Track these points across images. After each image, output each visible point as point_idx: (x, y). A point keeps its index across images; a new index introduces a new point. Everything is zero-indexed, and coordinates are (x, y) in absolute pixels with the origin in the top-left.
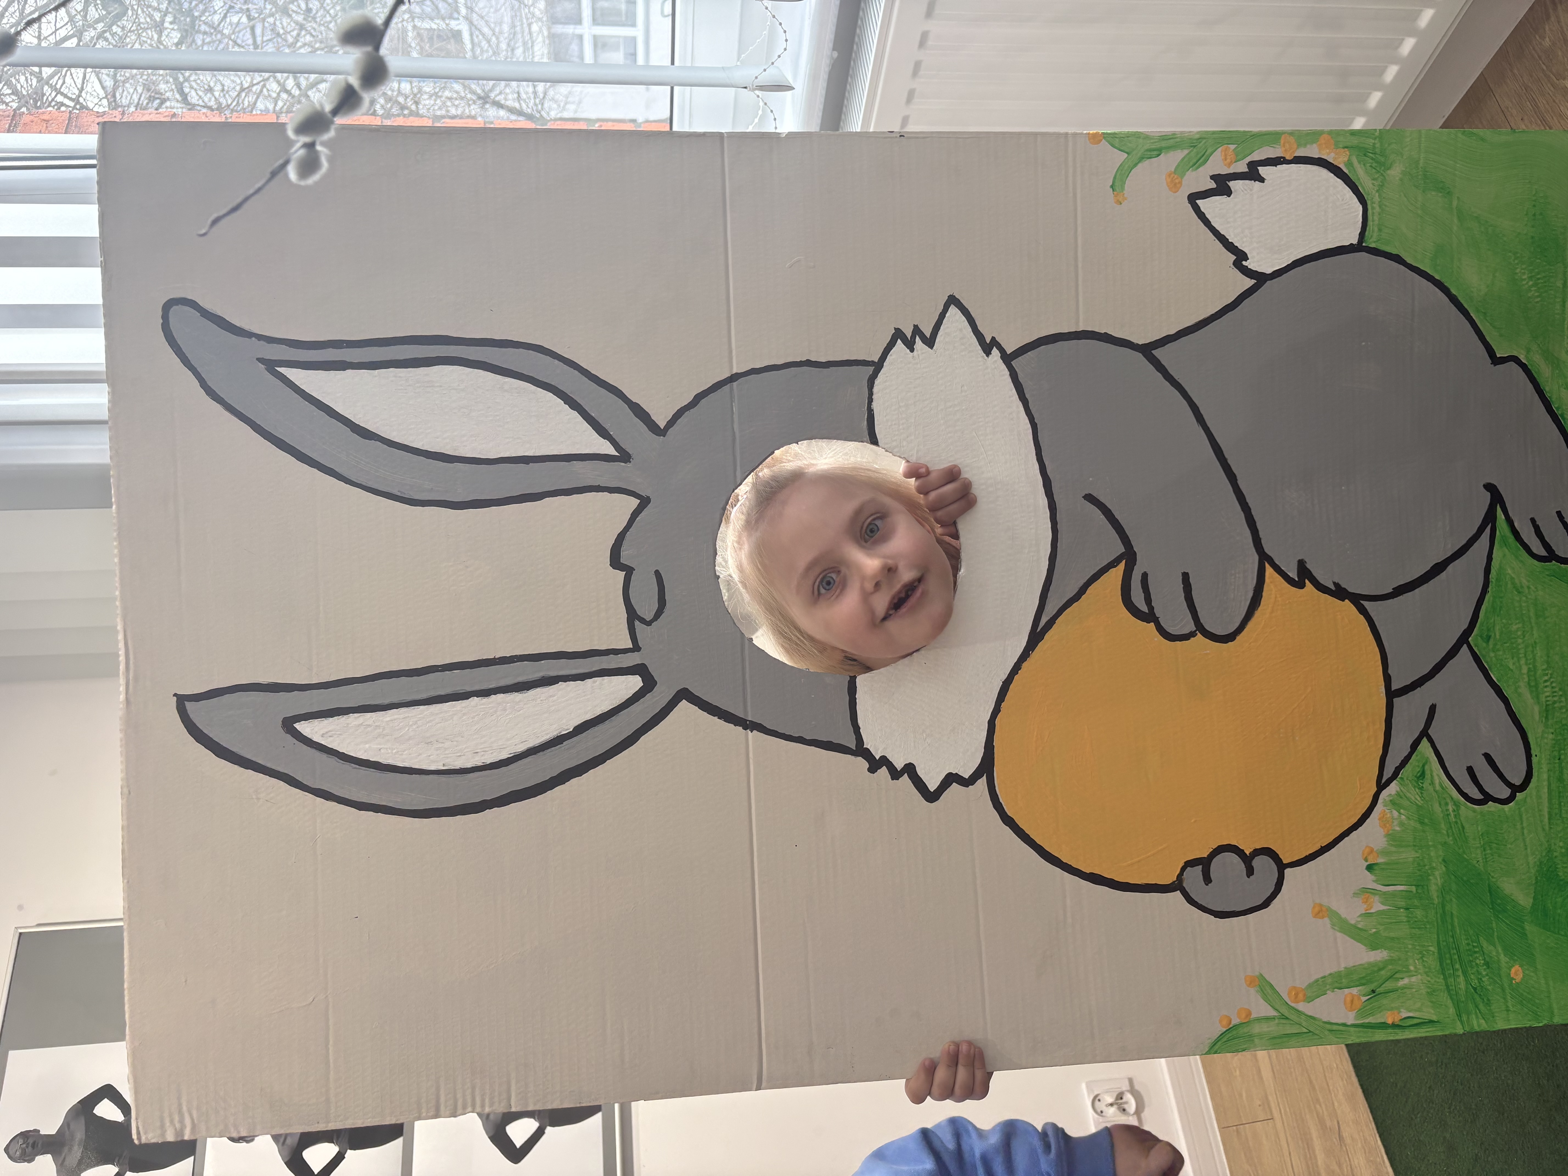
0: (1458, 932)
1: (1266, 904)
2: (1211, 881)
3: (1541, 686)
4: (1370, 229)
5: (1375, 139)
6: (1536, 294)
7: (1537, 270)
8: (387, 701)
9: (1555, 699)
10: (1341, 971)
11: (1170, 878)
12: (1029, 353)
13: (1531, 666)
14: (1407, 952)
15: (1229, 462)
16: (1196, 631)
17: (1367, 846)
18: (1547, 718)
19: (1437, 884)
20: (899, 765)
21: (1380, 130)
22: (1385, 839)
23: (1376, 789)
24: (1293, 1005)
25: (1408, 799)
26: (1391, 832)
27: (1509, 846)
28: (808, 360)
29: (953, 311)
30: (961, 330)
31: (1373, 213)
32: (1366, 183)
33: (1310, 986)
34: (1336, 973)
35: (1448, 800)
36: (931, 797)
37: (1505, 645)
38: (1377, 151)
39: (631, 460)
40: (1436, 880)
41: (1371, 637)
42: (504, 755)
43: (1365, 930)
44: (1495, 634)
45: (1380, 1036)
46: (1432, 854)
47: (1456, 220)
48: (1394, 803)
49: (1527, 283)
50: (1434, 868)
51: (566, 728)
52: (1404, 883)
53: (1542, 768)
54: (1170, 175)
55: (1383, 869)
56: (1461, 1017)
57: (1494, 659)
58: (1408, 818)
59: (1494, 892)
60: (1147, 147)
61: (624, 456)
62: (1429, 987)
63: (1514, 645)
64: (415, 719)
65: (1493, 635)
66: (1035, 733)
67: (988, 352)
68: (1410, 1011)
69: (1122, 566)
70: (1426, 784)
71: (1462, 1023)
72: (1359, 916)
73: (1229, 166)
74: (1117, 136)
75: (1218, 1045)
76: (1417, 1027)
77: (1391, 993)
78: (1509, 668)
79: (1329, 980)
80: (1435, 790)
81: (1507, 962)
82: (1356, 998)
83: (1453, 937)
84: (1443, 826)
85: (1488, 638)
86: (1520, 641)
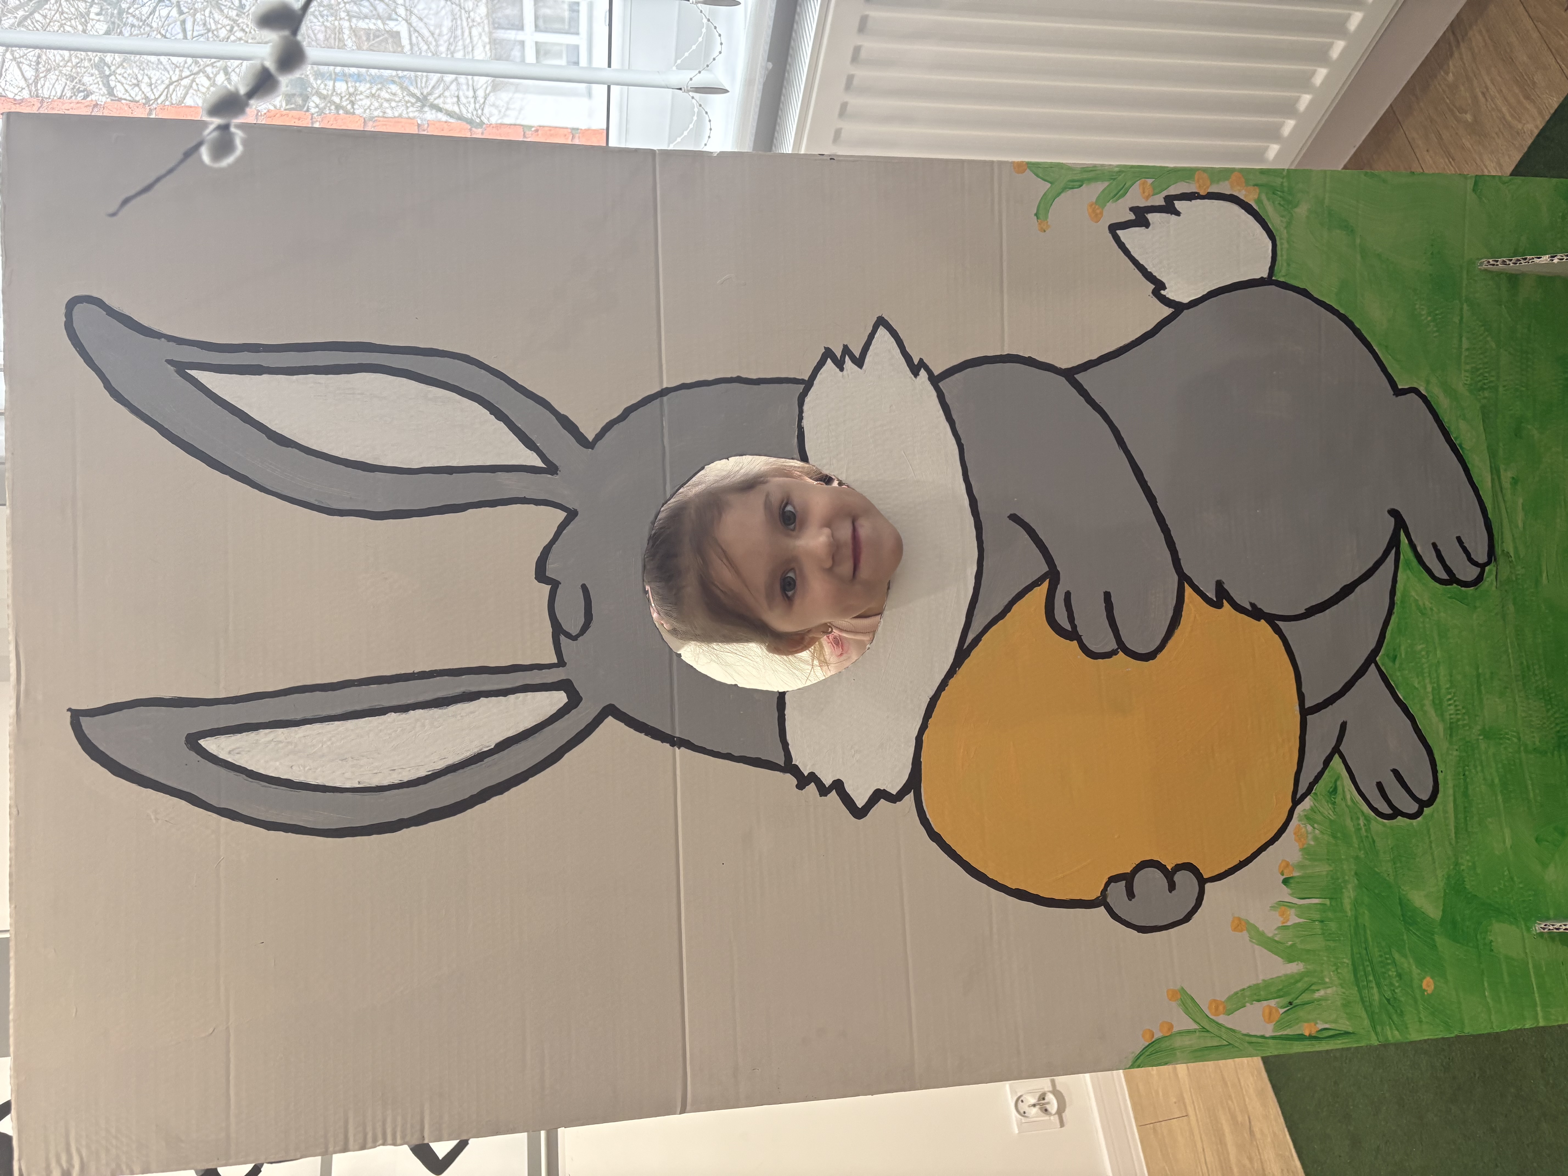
0: (1371, 943)
3: (1445, 704)
5: (1283, 178)
6: (1435, 329)
7: (1435, 306)
9: (1459, 717)
10: (1259, 984)
11: (1094, 894)
13: (1435, 685)
14: (1323, 964)
15: (1149, 484)
16: (1117, 649)
17: (1283, 861)
18: (1451, 735)
19: (1350, 897)
20: (827, 781)
21: (1288, 170)
22: (1300, 853)
24: (1214, 1018)
25: (1322, 814)
26: (1305, 846)
27: (1418, 860)
29: (882, 331)
30: (889, 351)
31: (1282, 249)
32: (1275, 221)
33: (1230, 998)
34: (1255, 985)
35: (1360, 815)
36: (859, 813)
37: (1411, 664)
38: (1286, 189)
39: (558, 472)
40: (1349, 893)
42: (422, 773)
43: (1281, 943)
44: (1401, 655)
45: (1298, 1048)
46: (1345, 867)
47: (1359, 257)
48: (1308, 818)
49: (1426, 318)
50: (1347, 881)
51: (488, 744)
52: (1318, 896)
53: (1447, 784)
54: (1091, 205)
55: (1298, 882)
56: (1375, 1028)
57: (1400, 678)
58: (1322, 833)
59: (1404, 903)
60: (1070, 177)
61: (551, 469)
62: (1344, 999)
63: (1419, 665)
64: (330, 735)
65: (1398, 656)
66: (962, 750)
67: (916, 374)
68: (1326, 1023)
69: (1046, 584)
70: (1338, 799)
71: (1376, 1034)
72: (1275, 930)
73: (1147, 198)
74: (1041, 166)
75: (1142, 1058)
76: (1332, 1039)
77: (1307, 1005)
78: (1415, 687)
79: (1248, 993)
80: (1347, 806)
81: (1419, 974)
82: (1274, 1010)
83: (1366, 949)
84: (1355, 840)
85: (1394, 658)
86: (1424, 660)
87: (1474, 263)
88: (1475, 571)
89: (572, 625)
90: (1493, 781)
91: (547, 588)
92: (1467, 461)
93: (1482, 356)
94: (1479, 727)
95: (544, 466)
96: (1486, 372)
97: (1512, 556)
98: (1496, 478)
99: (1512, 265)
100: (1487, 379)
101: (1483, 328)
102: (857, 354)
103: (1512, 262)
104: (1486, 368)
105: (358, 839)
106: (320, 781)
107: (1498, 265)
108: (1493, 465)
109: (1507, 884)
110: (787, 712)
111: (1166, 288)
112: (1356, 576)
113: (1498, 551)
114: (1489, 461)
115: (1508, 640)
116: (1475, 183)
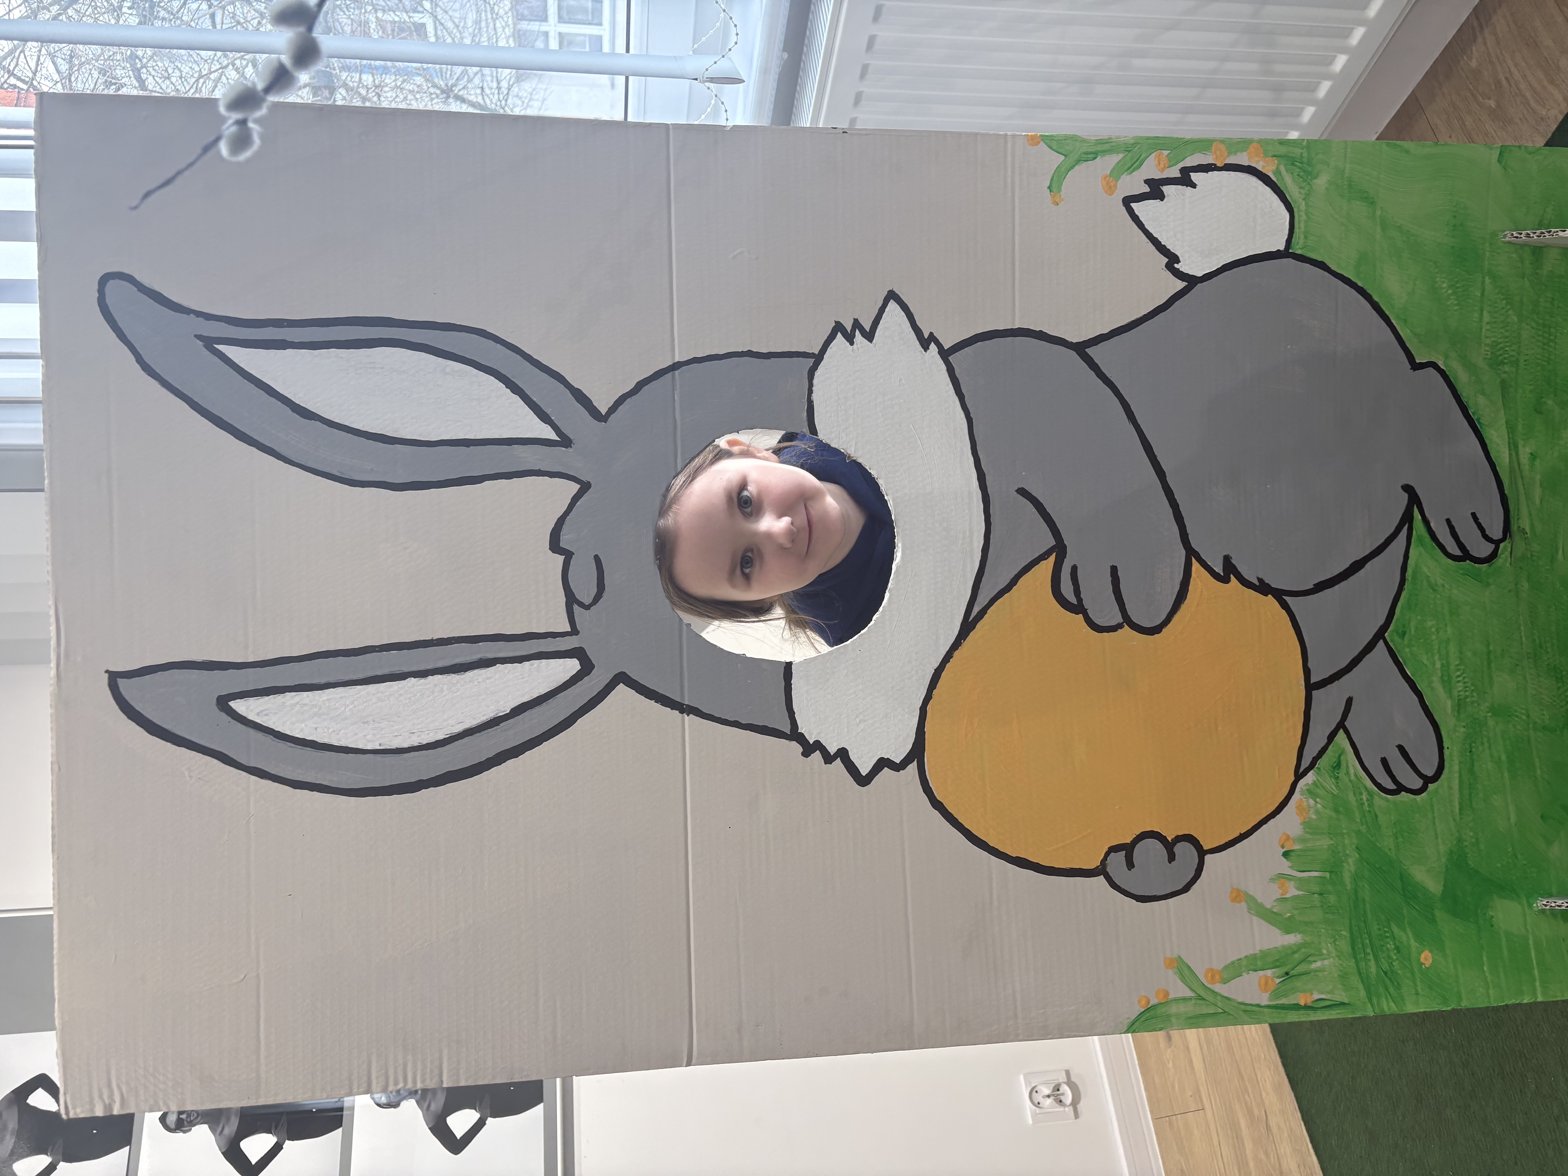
0: (1370, 917)
1: (1186, 889)
2: (1133, 866)
3: (1454, 681)
5: (1303, 148)
6: (1455, 302)
7: (1456, 279)
9: (1467, 693)
10: (1256, 954)
11: (1093, 863)
13: (1444, 662)
14: (1320, 936)
16: (1123, 623)
17: (1284, 834)
18: (1459, 712)
19: (1350, 871)
20: (832, 750)
21: (1308, 140)
22: (1301, 827)
24: (1209, 986)
25: (1325, 789)
26: (1307, 820)
27: (1420, 835)
29: (892, 306)
30: (900, 325)
31: (1299, 221)
32: (1293, 192)
33: (1226, 968)
34: (1251, 955)
35: (1363, 790)
36: (864, 781)
37: (1421, 641)
38: (1305, 160)
39: (572, 445)
40: (1350, 866)
41: (1292, 631)
42: (441, 736)
43: (1280, 915)
44: (1410, 631)
45: (1293, 1017)
46: (1346, 842)
47: (1379, 229)
48: (1310, 792)
49: (1447, 291)
50: (1348, 855)
51: (503, 709)
52: (1318, 869)
53: (1453, 760)
54: (1105, 177)
55: (1299, 855)
56: (1371, 999)
57: (1408, 655)
58: (1324, 807)
59: (1404, 878)
60: (1084, 149)
61: (565, 441)
62: (1341, 970)
63: (1428, 641)
65: (1408, 632)
67: (926, 348)
68: (1322, 994)
69: (1052, 558)
70: (1342, 774)
71: (1372, 1006)
72: (1275, 901)
73: (1162, 171)
74: (1054, 138)
75: (1137, 1023)
76: (1328, 1009)
77: (1304, 976)
78: (1423, 663)
79: (1244, 963)
80: (1350, 780)
81: (1417, 948)
82: (1270, 980)
83: (1364, 922)
84: (1357, 815)
85: (1404, 634)
86: (1434, 637)
87: (1497, 235)
88: (1489, 548)
89: (585, 594)
90: (1500, 758)
91: (561, 559)
92: (1484, 436)
93: (1503, 330)
94: (1487, 704)
95: (558, 439)
96: (1507, 346)
97: (1528, 532)
98: (1514, 454)
99: (1535, 237)
100: (1507, 354)
101: (1504, 302)
102: (868, 329)
103: (1536, 234)
104: (1507, 342)
105: (379, 798)
107: (1521, 238)
108: (1511, 440)
109: (1510, 861)
111: (1180, 262)
112: (1367, 552)
113: (1514, 527)
114: (1507, 437)
115: (1521, 617)
116: (1500, 154)
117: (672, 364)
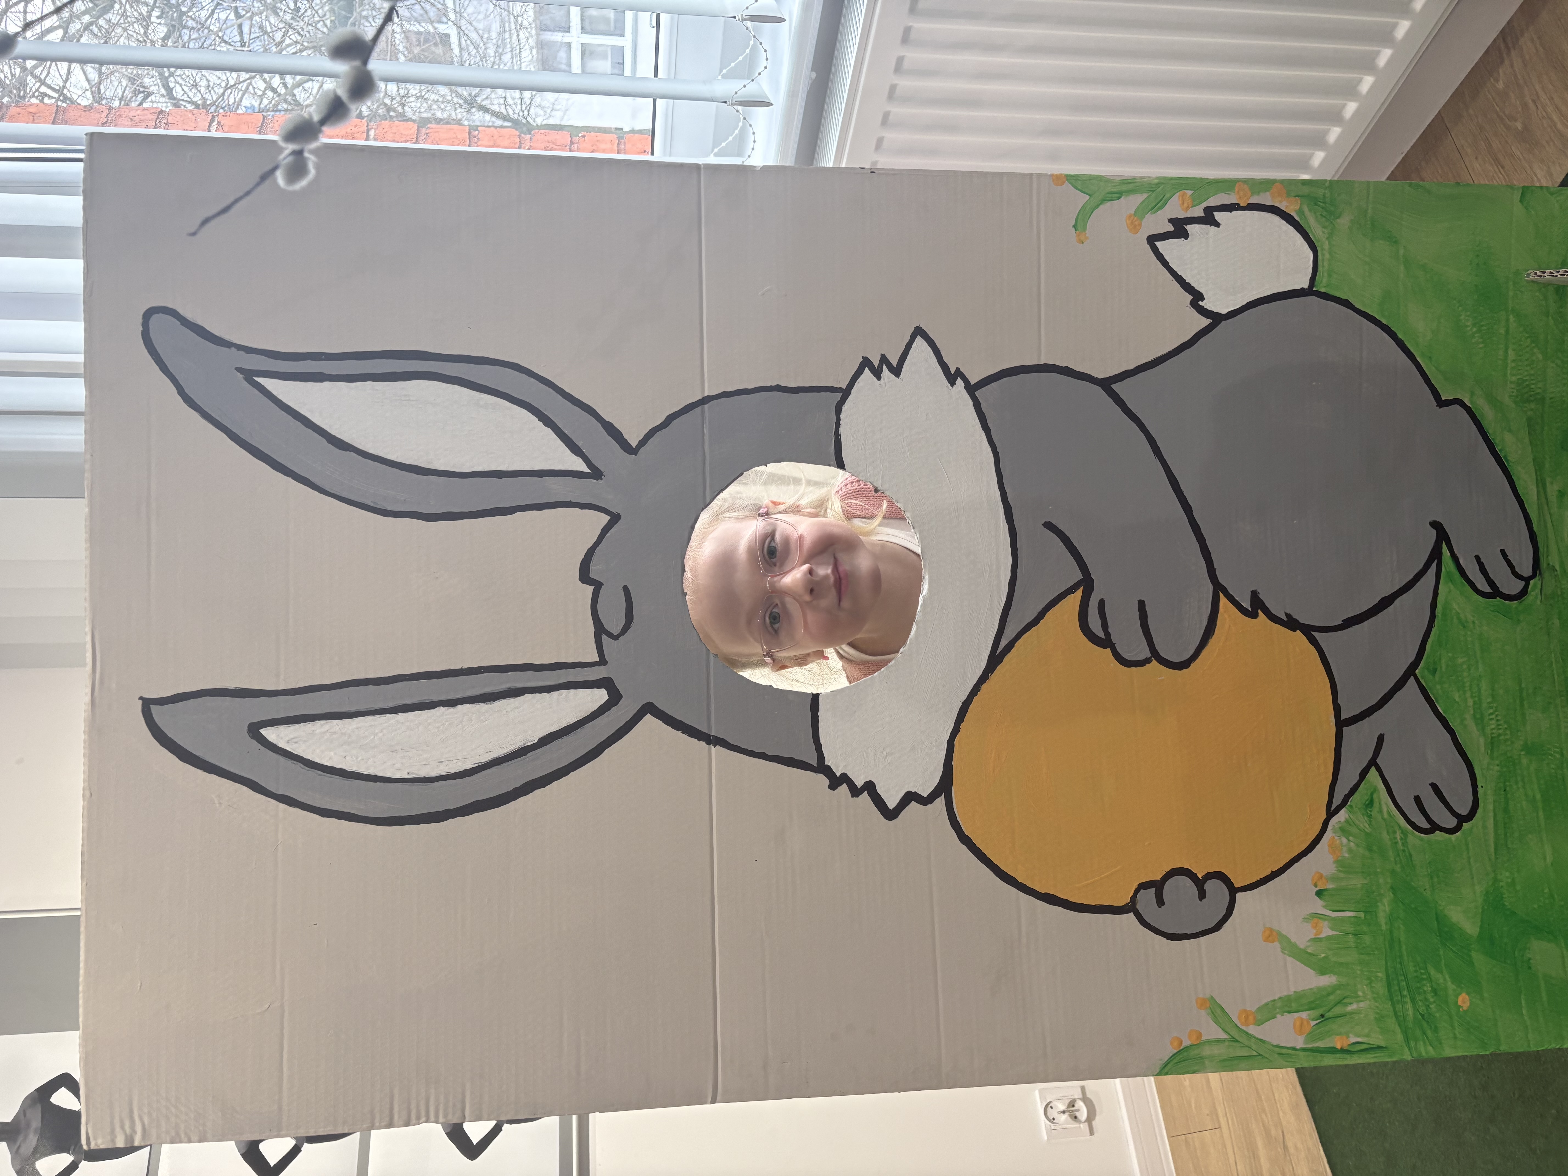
0: (1406, 958)
2: (1163, 904)
3: (1486, 719)
4: (1320, 274)
5: (1325, 189)
6: (1480, 340)
7: (1480, 317)
8: (353, 709)
9: (1501, 731)
10: (1291, 995)
11: (1123, 900)
12: (992, 384)
13: (1476, 699)
14: (1356, 977)
16: (1151, 657)
17: (1316, 872)
18: (1492, 750)
20: (859, 783)
21: (1330, 181)
22: (1335, 865)
23: (1326, 816)
24: (1243, 1028)
25: (1357, 827)
26: (1340, 858)
27: (1455, 875)
28: (778, 385)
29: (919, 342)
31: (1323, 260)
32: (1317, 231)
33: (1260, 1009)
34: (1286, 996)
35: (1397, 829)
36: (890, 814)
37: (1452, 678)
38: (1328, 200)
39: (603, 477)
40: (1384, 907)
43: (1314, 955)
44: (1441, 667)
45: (1329, 1061)
46: (1381, 881)
47: (1402, 268)
48: (1343, 830)
49: (1472, 329)
50: (1382, 895)
52: (1353, 909)
53: (1487, 799)
54: (1130, 216)
55: (1332, 895)
56: (1408, 1043)
57: (1440, 692)
58: (1357, 845)
59: (1441, 919)
60: (1109, 189)
61: (596, 473)
62: (1377, 1013)
63: (1460, 678)
65: (1439, 668)
67: (952, 383)
68: (1358, 1037)
69: (1080, 592)
70: (1375, 813)
71: (1410, 1049)
72: (1309, 941)
73: (1186, 210)
74: (1079, 179)
75: (1170, 1066)
76: (1365, 1053)
77: (1340, 1019)
78: (1455, 700)
79: (1279, 1004)
80: (1383, 819)
81: (1454, 990)
82: (1305, 1023)
83: (1401, 963)
84: (1391, 854)
85: (1434, 672)
86: (1465, 674)
87: (1521, 274)
89: (614, 624)
90: (1534, 796)
91: (590, 589)
92: (1511, 473)
93: (1528, 368)
94: (1522, 743)
96: (1533, 384)
97: (1558, 569)
98: (1542, 491)
99: (1559, 276)
100: (1533, 391)
101: (1529, 340)
102: (895, 364)
103: (1560, 273)
104: (1532, 380)
106: (371, 771)
107: (1545, 277)
108: (1539, 478)
109: (1547, 902)
110: (820, 713)
111: (1204, 299)
113: (1543, 565)
114: (1534, 474)
115: (1553, 656)
116: (1522, 194)
117: (701, 398)
